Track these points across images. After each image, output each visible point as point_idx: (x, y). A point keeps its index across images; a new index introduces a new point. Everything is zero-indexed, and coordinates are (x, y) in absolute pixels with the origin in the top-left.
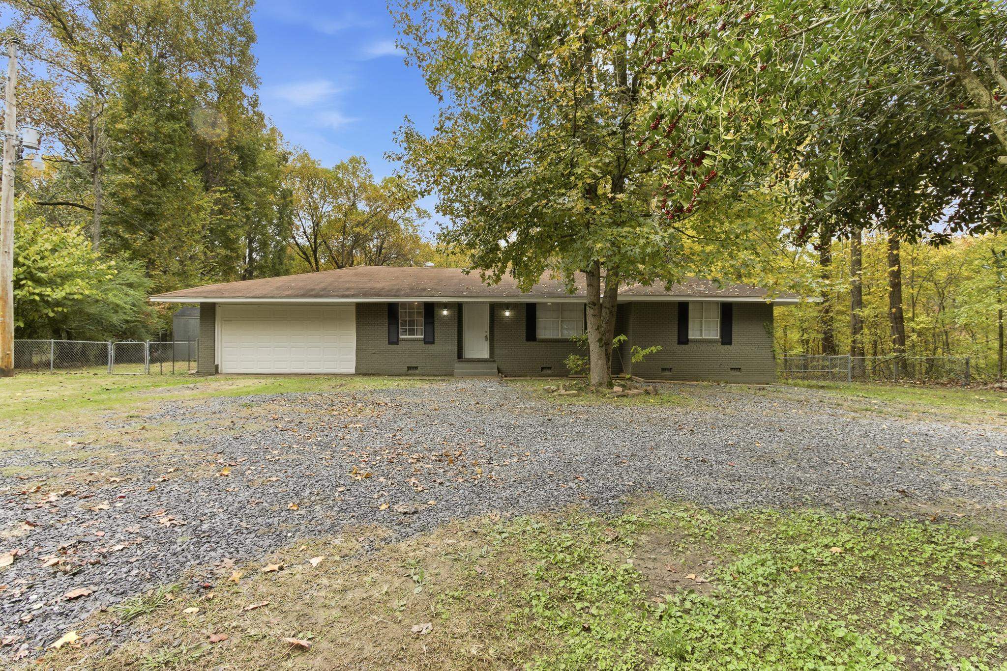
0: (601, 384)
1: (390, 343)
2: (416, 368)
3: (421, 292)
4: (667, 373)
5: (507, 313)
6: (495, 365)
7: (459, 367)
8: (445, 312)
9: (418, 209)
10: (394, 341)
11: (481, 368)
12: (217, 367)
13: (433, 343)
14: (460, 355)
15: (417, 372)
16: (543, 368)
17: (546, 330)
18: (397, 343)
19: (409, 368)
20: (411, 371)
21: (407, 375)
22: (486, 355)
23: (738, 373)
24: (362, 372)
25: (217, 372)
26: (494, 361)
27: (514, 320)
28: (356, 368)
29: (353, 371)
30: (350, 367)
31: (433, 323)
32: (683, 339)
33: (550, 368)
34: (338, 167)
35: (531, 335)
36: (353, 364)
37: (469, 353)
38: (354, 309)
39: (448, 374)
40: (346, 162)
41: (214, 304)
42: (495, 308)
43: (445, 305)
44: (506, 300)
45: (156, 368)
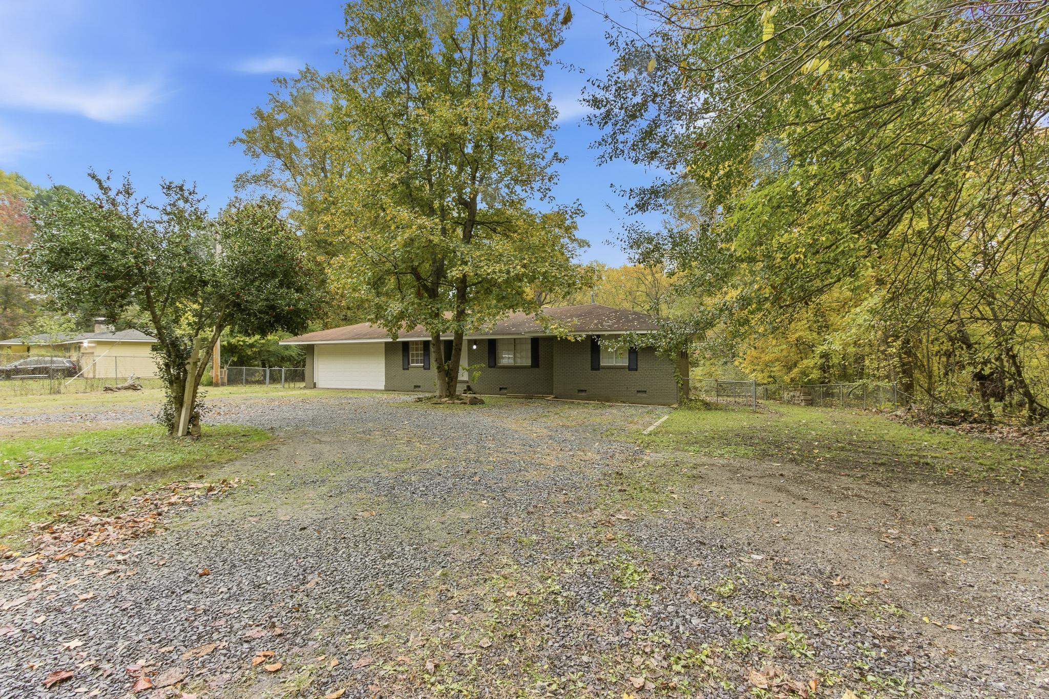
2: (419, 387)
4: (583, 394)
5: (475, 347)
10: (406, 367)
12: (315, 384)
15: (420, 389)
16: (501, 389)
17: (504, 359)
18: (408, 369)
19: (415, 387)
20: (417, 388)
21: (413, 391)
23: (644, 395)
24: (388, 389)
25: (315, 387)
27: (480, 352)
28: (385, 386)
29: (382, 388)
30: (381, 386)
31: (429, 355)
32: (596, 366)
33: (506, 388)
35: (492, 363)
36: (383, 383)
41: (313, 345)
45: (286, 385)
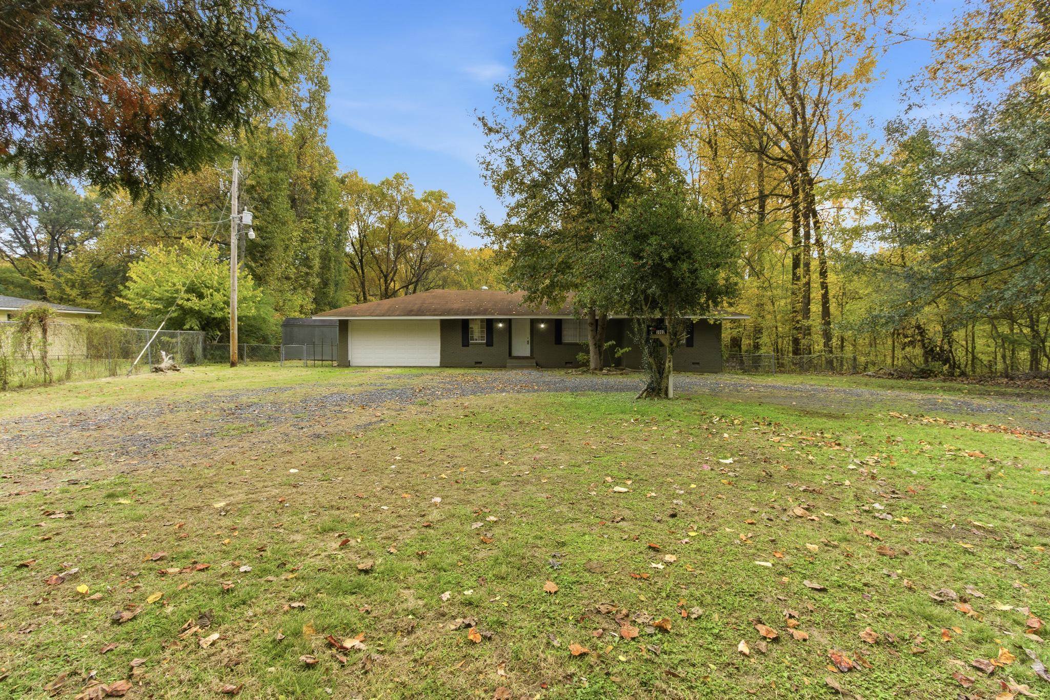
0: (596, 369)
1: (463, 346)
2: (481, 362)
3: (485, 312)
5: (542, 326)
6: (534, 361)
7: (509, 362)
8: (501, 325)
9: (456, 221)
10: (465, 344)
11: (525, 362)
12: (349, 362)
13: (492, 345)
14: (510, 354)
15: (482, 365)
16: (566, 363)
17: (569, 337)
18: (468, 346)
19: (477, 363)
20: (478, 365)
21: (475, 367)
22: (528, 354)
23: (697, 366)
25: (349, 365)
26: (534, 358)
27: (547, 330)
29: (438, 365)
30: (437, 363)
31: (492, 332)
33: (571, 363)
34: (383, 183)
35: (558, 339)
36: (439, 360)
37: (515, 353)
38: (439, 323)
39: (503, 367)
40: (391, 178)
41: (347, 320)
42: (534, 322)
43: (501, 321)
44: (542, 318)
45: (311, 362)
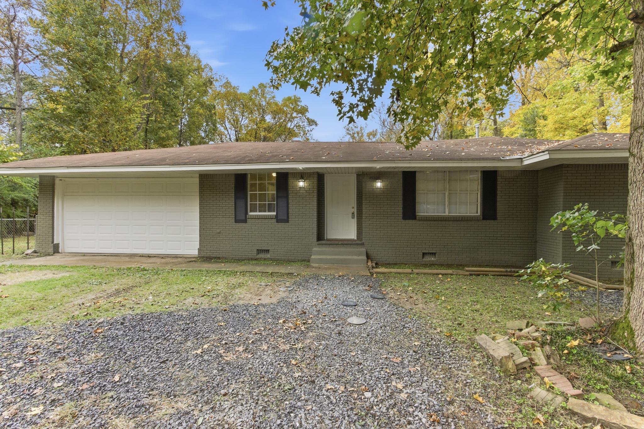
1: (237, 221)
2: (267, 251)
5: (379, 184)
6: (363, 250)
7: (318, 251)
8: (301, 184)
10: (241, 218)
11: (346, 251)
12: (56, 246)
13: (287, 221)
14: (320, 236)
15: (269, 256)
16: (424, 254)
17: (428, 206)
18: (245, 221)
19: (259, 251)
20: (261, 255)
21: (256, 259)
22: (352, 235)
24: (206, 256)
25: (57, 251)
26: (363, 244)
27: (387, 193)
28: (200, 251)
29: (196, 254)
31: (287, 197)
33: (434, 254)
34: (251, 92)
35: (409, 212)
36: (197, 245)
37: (332, 233)
38: (197, 181)
40: (257, 87)
42: (363, 177)
43: (302, 175)
44: (378, 166)
